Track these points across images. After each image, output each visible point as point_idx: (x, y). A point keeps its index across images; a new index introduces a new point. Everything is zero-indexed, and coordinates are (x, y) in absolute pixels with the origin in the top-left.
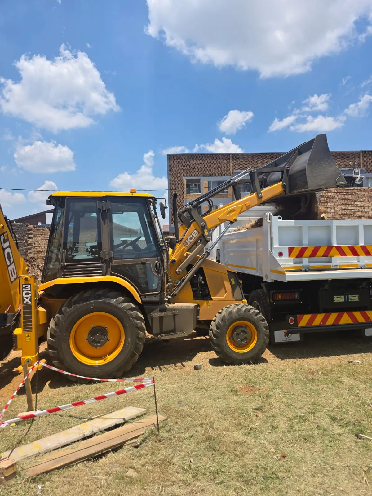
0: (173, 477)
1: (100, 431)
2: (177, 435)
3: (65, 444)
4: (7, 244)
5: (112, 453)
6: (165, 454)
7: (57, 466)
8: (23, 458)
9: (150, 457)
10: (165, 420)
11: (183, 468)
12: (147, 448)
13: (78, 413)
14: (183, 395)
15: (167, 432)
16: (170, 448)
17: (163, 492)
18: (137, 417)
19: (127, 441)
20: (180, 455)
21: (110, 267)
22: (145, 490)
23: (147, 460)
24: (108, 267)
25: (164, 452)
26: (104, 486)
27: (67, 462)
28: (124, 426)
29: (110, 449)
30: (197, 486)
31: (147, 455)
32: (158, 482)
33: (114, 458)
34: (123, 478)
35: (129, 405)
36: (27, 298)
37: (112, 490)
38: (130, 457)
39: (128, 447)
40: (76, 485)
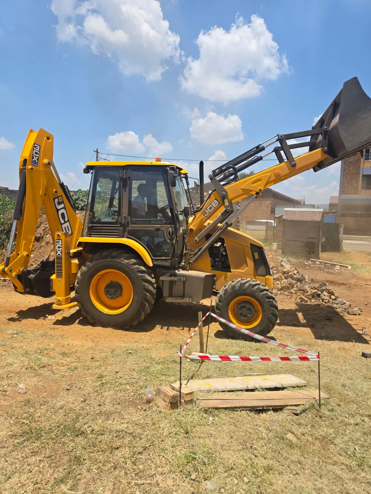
0: (335, 457)
1: (261, 389)
2: (340, 418)
3: (231, 390)
4: (62, 206)
5: (272, 411)
6: (327, 431)
7: (225, 406)
8: (197, 390)
9: (310, 429)
10: (327, 398)
11: (346, 452)
12: (307, 419)
13: (240, 366)
14: (348, 379)
15: (329, 411)
16: (332, 428)
17: (323, 467)
18: (298, 387)
19: (288, 406)
20: (343, 438)
21: (127, 231)
22: (305, 458)
23: (307, 431)
24: (124, 230)
25: (325, 429)
26: (265, 439)
27: (233, 406)
28: (283, 391)
29: (271, 408)
30: (361, 476)
31: (307, 426)
32: (318, 456)
33: (274, 417)
34: (283, 438)
35: (289, 373)
36: (59, 251)
37: (272, 445)
38: (290, 422)
39: (288, 412)
40: (241, 429)
